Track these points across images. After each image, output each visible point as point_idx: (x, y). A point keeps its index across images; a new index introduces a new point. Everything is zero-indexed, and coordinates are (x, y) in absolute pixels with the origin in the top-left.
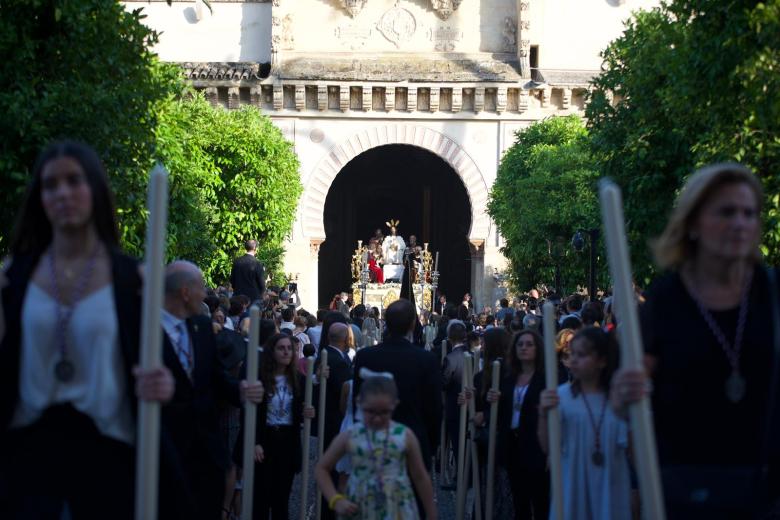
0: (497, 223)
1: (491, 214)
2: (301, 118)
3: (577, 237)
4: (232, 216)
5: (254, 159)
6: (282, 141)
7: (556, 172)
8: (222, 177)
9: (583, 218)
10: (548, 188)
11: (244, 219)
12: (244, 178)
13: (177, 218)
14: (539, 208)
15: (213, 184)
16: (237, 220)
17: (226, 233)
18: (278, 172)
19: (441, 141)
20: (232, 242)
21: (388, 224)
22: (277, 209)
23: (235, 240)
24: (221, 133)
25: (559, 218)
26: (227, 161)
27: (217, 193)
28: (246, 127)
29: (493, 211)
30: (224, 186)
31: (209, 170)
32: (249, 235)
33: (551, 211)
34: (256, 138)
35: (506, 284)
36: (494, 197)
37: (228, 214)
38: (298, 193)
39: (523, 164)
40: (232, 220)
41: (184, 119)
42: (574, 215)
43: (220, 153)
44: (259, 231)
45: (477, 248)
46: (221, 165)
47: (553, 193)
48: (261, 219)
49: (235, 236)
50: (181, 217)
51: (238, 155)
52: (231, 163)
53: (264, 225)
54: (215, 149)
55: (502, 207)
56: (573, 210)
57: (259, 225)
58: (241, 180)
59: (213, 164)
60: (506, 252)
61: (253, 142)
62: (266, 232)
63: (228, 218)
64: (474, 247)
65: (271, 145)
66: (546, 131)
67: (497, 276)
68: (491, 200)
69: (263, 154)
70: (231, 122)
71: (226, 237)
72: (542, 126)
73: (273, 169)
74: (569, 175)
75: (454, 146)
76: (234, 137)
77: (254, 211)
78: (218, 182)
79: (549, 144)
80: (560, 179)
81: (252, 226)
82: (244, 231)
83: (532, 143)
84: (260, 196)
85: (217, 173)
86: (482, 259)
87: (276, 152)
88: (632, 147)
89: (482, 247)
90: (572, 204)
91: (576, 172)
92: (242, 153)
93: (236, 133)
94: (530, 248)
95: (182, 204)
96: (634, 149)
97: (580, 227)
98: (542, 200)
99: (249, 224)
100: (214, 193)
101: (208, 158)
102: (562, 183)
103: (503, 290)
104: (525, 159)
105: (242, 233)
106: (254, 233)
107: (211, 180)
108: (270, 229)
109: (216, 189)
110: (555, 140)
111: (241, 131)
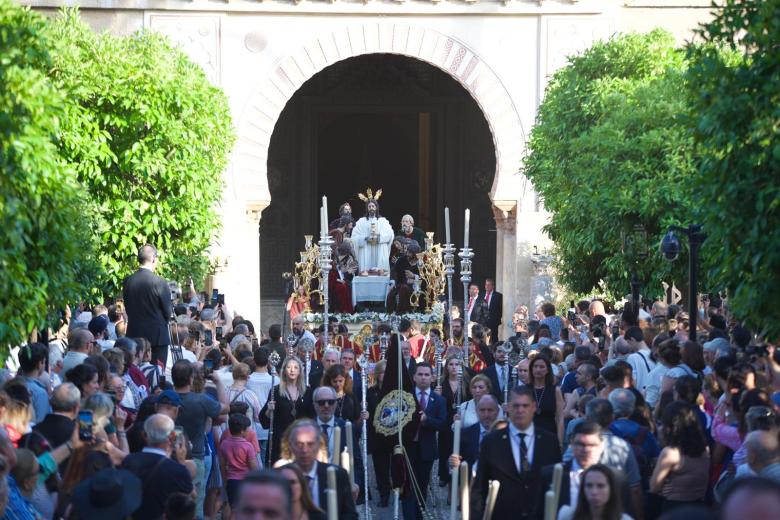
0: (538, 188)
1: (528, 174)
2: (229, 13)
3: (667, 239)
4: (128, 207)
5: (163, 119)
6: (204, 89)
7: (633, 129)
8: (112, 145)
9: (675, 204)
10: (622, 156)
11: (148, 212)
12: (146, 149)
13: (46, 261)
14: (607, 185)
15: (97, 158)
16: (137, 213)
17: (120, 235)
18: (200, 138)
19: (449, 48)
20: (129, 248)
21: (361, 196)
22: (199, 196)
23: (133, 245)
24: (108, 76)
25: (640, 204)
26: (118, 122)
27: (105, 171)
28: (148, 67)
29: (533, 170)
30: (116, 160)
31: (91, 136)
32: (156, 236)
33: (626, 194)
34: (164, 86)
35: (552, 271)
36: (534, 147)
37: (121, 204)
38: (228, 145)
39: (579, 108)
40: (128, 215)
41: (55, 102)
42: (662, 201)
43: (107, 108)
44: (172, 230)
45: (506, 215)
46: (110, 129)
47: (629, 164)
48: (174, 211)
49: (135, 239)
50: (54, 258)
51: (137, 112)
52: (125, 124)
53: (178, 220)
54: (100, 103)
55: (547, 164)
56: (662, 193)
57: (172, 221)
58: (142, 151)
59: (96, 125)
60: (553, 232)
61: (160, 92)
62: (182, 232)
63: (123, 210)
64: (501, 212)
65: (187, 96)
66: (616, 55)
67: (537, 259)
68: (530, 152)
69: (175, 110)
70: (123, 59)
71: (119, 241)
72: (609, 47)
73: (193, 135)
74: (655, 136)
75: (468, 56)
76: (128, 83)
77: (162, 198)
78: (106, 153)
79: (621, 77)
80: (639, 141)
81: (160, 223)
82: (148, 231)
83: (594, 77)
84: (172, 177)
85: (104, 140)
86: (512, 231)
87: (195, 107)
88: (763, 138)
89: (513, 213)
90: (659, 183)
91: (666, 132)
92: (144, 109)
93: (133, 78)
94: (591, 237)
95: (55, 238)
96: (767, 142)
97: (671, 221)
98: (612, 173)
99: (156, 219)
100: (99, 171)
101: (88, 116)
102: (643, 150)
103: (547, 279)
104: (584, 99)
105: (144, 234)
106: (163, 233)
107: (94, 152)
108: (189, 227)
109: (102, 164)
110: (631, 71)
111: (140, 73)
